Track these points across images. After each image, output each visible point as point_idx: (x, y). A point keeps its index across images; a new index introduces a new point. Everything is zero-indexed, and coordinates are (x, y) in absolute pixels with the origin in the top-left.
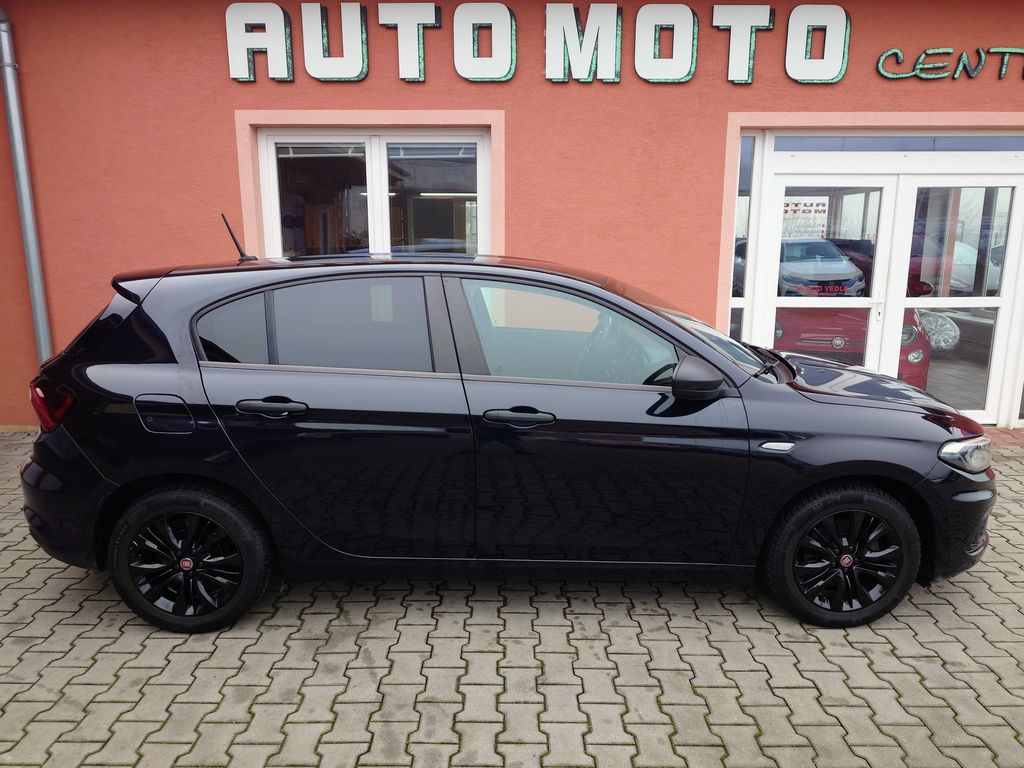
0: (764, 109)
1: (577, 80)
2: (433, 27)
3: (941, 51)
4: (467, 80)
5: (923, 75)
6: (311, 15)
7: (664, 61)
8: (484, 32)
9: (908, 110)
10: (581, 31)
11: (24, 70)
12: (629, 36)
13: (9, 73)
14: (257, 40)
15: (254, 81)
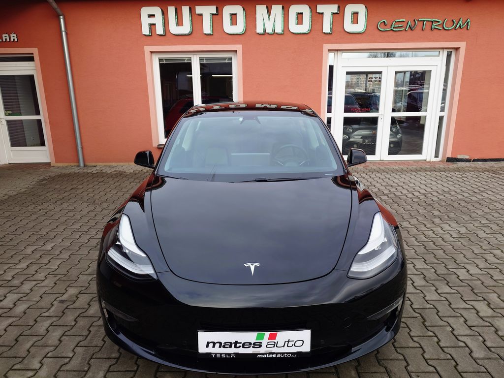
0: (337, 43)
1: (268, 33)
2: (215, 15)
3: (401, 20)
4: (228, 34)
5: (394, 29)
6: (171, 10)
7: (300, 26)
8: (234, 16)
9: (389, 42)
10: (269, 15)
11: (69, 32)
12: (287, 17)
13: (64, 33)
14: (152, 20)
15: (151, 35)
